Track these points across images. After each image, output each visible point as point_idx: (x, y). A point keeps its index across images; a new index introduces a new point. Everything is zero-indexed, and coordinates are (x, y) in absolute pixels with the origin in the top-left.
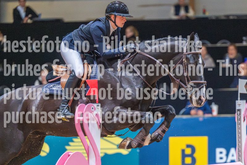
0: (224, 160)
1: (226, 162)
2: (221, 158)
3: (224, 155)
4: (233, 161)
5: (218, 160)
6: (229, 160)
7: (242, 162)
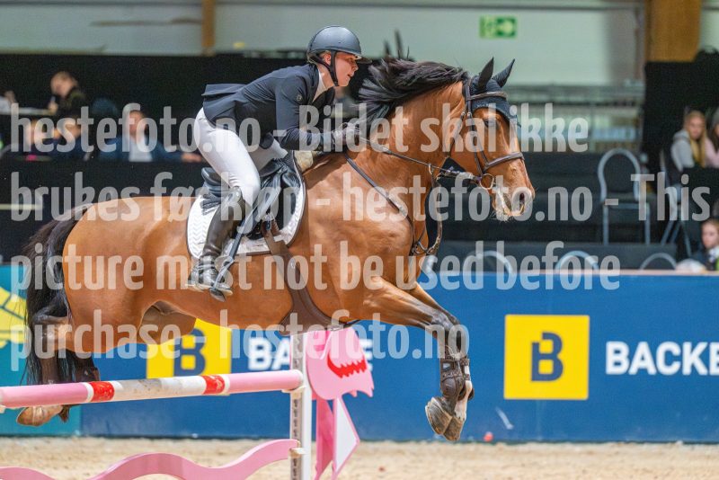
0: (265, 365)
1: (269, 369)
2: (260, 360)
3: (266, 354)
4: (285, 367)
5: (253, 364)
6: (276, 365)
7: (301, 371)
